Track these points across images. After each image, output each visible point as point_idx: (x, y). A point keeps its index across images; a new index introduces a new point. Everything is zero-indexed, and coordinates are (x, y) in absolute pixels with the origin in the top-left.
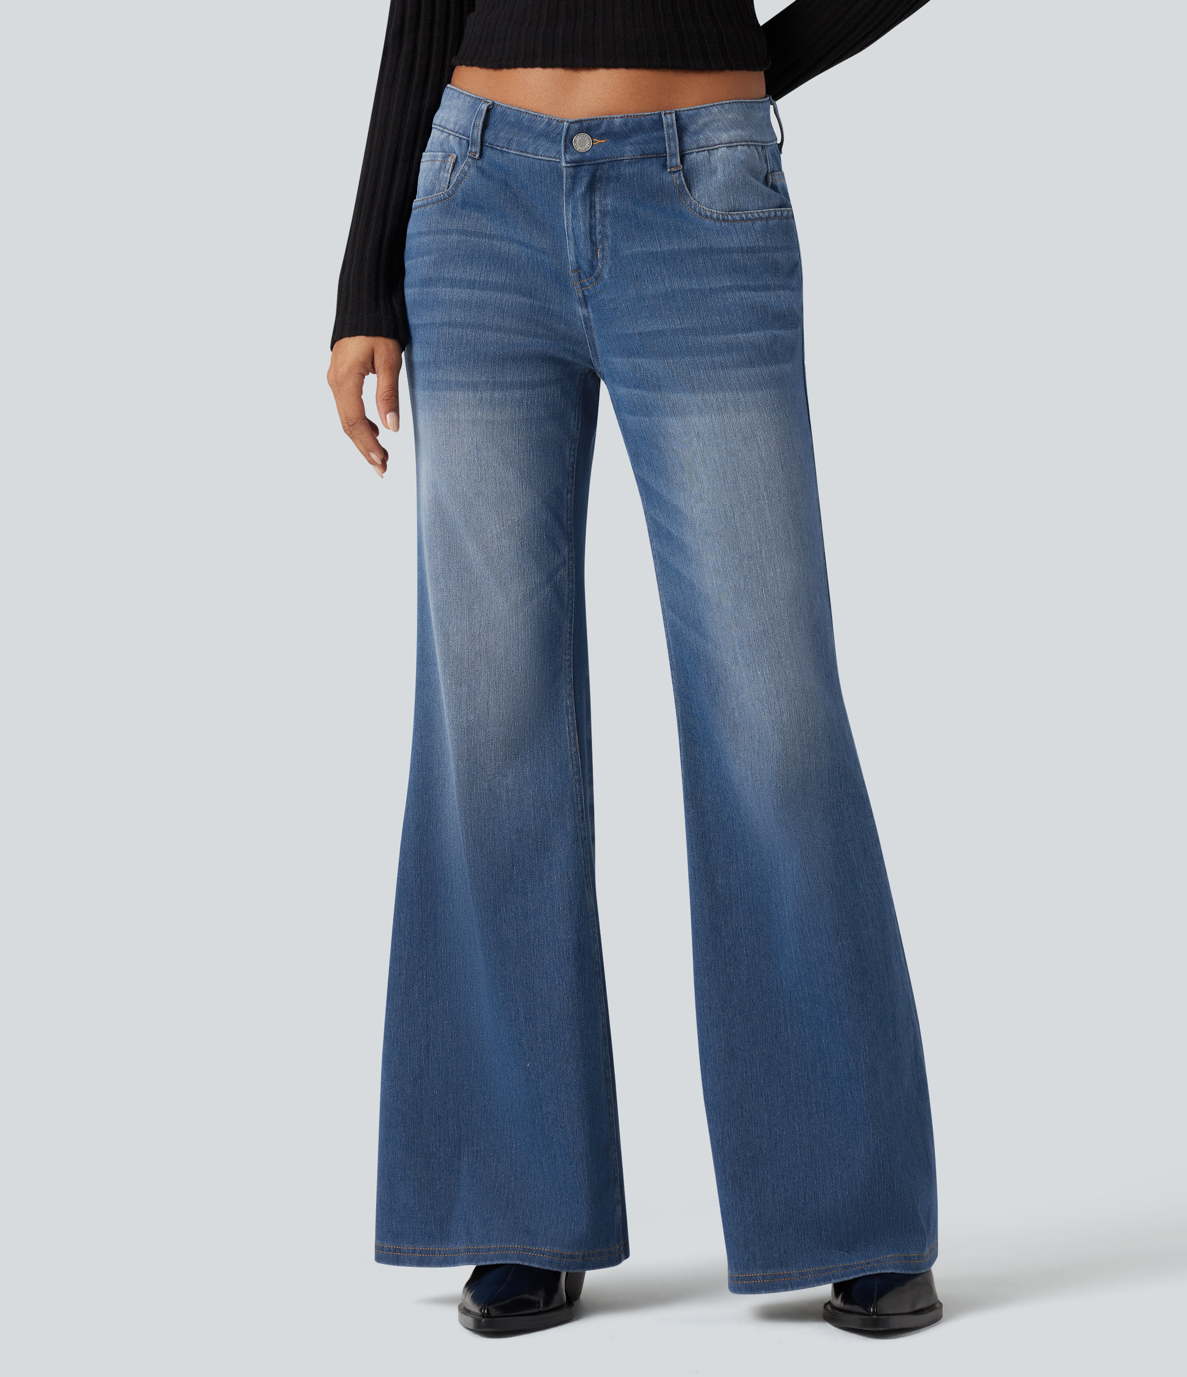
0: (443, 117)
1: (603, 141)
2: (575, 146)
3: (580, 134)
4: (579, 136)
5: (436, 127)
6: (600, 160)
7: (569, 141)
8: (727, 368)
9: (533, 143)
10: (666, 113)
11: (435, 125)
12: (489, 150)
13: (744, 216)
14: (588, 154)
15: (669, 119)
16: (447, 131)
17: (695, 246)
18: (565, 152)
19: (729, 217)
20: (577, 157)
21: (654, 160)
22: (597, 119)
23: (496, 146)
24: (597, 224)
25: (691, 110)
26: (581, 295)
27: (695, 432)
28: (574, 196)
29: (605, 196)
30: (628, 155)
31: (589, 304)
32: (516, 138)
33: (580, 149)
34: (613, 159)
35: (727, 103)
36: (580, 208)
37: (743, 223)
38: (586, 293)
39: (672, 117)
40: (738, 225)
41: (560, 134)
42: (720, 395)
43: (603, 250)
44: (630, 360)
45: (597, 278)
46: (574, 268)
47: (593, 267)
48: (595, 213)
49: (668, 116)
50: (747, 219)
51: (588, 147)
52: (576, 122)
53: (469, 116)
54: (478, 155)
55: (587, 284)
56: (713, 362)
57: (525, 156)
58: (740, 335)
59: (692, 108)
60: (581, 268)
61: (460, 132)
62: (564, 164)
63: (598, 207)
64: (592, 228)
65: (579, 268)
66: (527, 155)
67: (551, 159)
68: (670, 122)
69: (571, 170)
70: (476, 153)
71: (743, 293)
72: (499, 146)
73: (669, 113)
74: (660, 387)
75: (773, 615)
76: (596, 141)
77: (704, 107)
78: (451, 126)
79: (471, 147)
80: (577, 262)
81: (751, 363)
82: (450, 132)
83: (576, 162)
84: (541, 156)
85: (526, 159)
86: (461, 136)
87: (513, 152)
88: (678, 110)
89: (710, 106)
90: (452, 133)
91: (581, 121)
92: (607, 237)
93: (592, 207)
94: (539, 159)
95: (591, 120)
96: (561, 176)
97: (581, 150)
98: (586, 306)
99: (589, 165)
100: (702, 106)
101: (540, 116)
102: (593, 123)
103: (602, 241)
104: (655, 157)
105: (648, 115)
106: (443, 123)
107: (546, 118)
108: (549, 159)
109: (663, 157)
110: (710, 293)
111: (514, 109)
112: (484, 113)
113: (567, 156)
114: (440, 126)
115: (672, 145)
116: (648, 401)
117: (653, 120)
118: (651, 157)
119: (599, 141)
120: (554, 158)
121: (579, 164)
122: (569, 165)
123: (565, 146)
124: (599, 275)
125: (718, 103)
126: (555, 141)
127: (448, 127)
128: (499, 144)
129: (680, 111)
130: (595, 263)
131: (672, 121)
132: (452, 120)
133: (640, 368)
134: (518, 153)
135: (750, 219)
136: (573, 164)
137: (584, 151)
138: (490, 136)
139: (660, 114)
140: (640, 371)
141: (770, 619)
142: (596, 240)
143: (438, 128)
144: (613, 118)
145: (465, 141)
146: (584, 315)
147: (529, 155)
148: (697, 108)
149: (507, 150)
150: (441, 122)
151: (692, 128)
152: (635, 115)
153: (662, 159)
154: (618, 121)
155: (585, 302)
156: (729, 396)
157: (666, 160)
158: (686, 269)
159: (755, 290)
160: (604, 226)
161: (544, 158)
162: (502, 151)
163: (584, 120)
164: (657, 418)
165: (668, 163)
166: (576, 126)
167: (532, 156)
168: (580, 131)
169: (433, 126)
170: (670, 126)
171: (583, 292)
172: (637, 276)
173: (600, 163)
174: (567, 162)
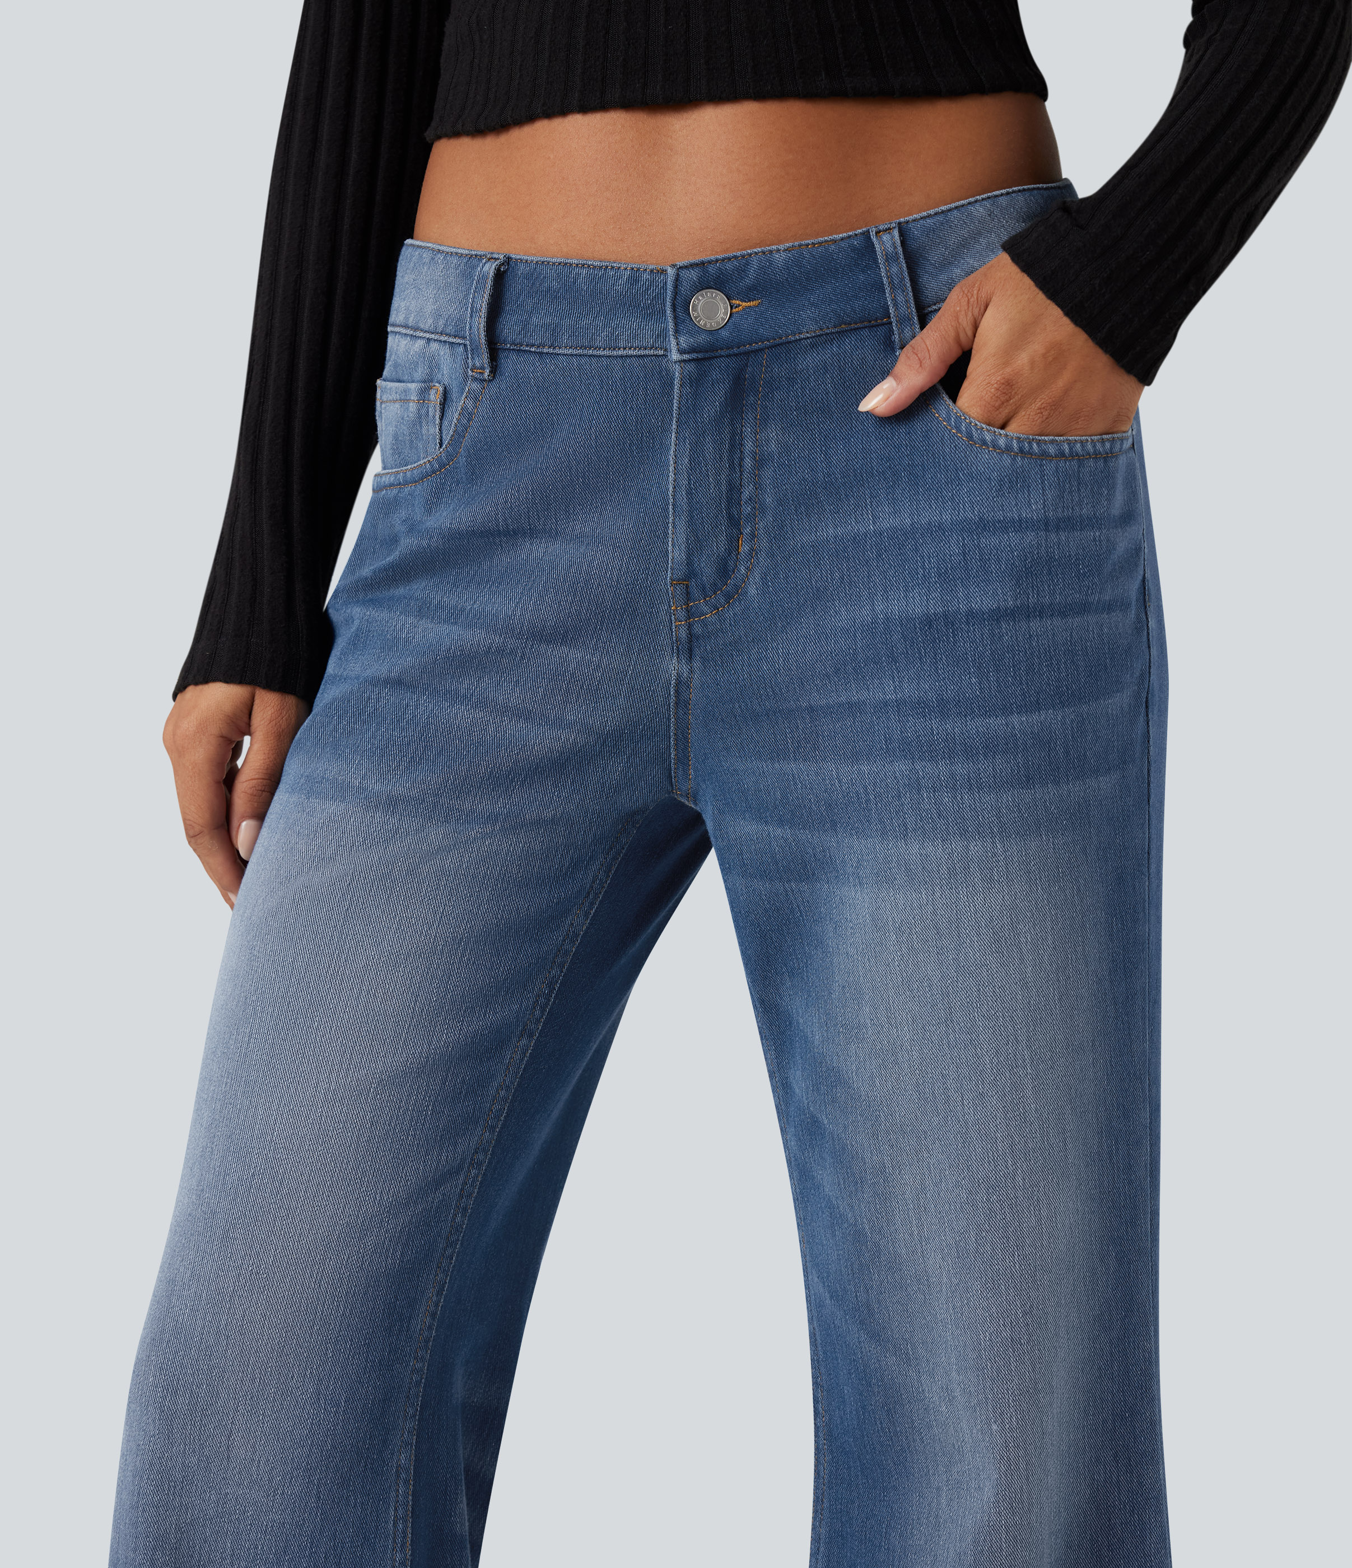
0: (407, 309)
1: (752, 304)
2: (696, 318)
3: (704, 292)
4: (702, 296)
5: (397, 329)
6: (751, 344)
7: (681, 306)
8: (980, 788)
9: (605, 326)
10: (880, 232)
11: (393, 325)
12: (513, 356)
13: (1066, 447)
14: (724, 333)
15: (887, 243)
16: (421, 334)
17: (946, 517)
18: (677, 331)
19: (1035, 446)
20: (702, 339)
21: (866, 332)
22: (735, 257)
23: (527, 346)
24: (745, 481)
25: (929, 216)
26: (683, 633)
27: (894, 922)
28: (696, 422)
29: (764, 422)
30: (809, 330)
31: (697, 651)
32: (567, 322)
33: (705, 324)
34: (778, 341)
35: (1002, 195)
36: (709, 447)
37: (1061, 464)
38: (698, 629)
39: (893, 237)
40: (1049, 467)
41: (661, 295)
42: (957, 845)
43: (753, 536)
44: (777, 765)
45: (728, 597)
46: (680, 574)
47: (724, 571)
48: (742, 459)
49: (886, 237)
50: (1071, 454)
51: (723, 319)
52: (692, 266)
53: (461, 296)
54: (488, 371)
55: (705, 609)
56: (953, 775)
57: (590, 356)
58: (1015, 720)
59: (932, 212)
60: (695, 575)
61: (448, 331)
62: (675, 356)
63: (749, 446)
64: (734, 490)
65: (690, 574)
66: (595, 353)
67: (647, 352)
68: (890, 250)
69: (690, 367)
70: (483, 368)
71: (1035, 625)
72: (533, 345)
73: (886, 230)
74: (834, 825)
75: (1031, 1307)
76: (740, 305)
77: (956, 208)
78: (428, 323)
79: (473, 358)
80: (689, 563)
81: (1028, 779)
82: (428, 335)
83: (700, 352)
84: (625, 349)
85: (594, 360)
86: (451, 340)
87: (566, 352)
88: (902, 220)
89: (969, 203)
90: (433, 336)
91: (703, 263)
92: (763, 510)
93: (736, 445)
94: (622, 356)
95: (723, 260)
96: (668, 384)
97: (708, 325)
98: (690, 658)
99: (727, 356)
100: (953, 205)
101: (613, 267)
102: (729, 266)
103: (752, 518)
104: (866, 327)
105: (842, 239)
106: (411, 319)
107: (626, 269)
108: (642, 352)
109: (883, 324)
110: (968, 623)
111: (554, 264)
112: (489, 283)
113: (682, 339)
114: (406, 327)
115: (900, 298)
116: (810, 850)
117: (854, 249)
118: (855, 329)
119: (744, 304)
120: (651, 348)
121: (707, 355)
122: (686, 357)
123: (675, 318)
124: (737, 587)
125: (984, 196)
126: (652, 312)
127: (422, 326)
128: (532, 341)
129: (908, 222)
130: (731, 563)
131: (895, 248)
132: (430, 308)
133: (795, 784)
134: (575, 352)
135: (1077, 455)
136: (694, 356)
137: (715, 326)
138: (509, 328)
139: (866, 235)
140: (796, 789)
141: (1025, 1313)
142: (740, 513)
143: (404, 331)
144: (771, 252)
145: (461, 349)
146: (679, 676)
147: (601, 353)
148: (943, 212)
149: (551, 350)
150: (407, 318)
151: (935, 256)
152: (816, 241)
153: (881, 331)
154: (779, 258)
155: (688, 649)
156: (975, 848)
157: (891, 332)
158: (924, 569)
159: (1063, 615)
160: (758, 486)
161: (631, 352)
162: (541, 353)
163: (710, 262)
164: (826, 886)
165: (896, 337)
166: (693, 275)
167: (607, 353)
168: (703, 285)
169: (389, 329)
170: (890, 258)
171: (690, 627)
172: (818, 590)
173: (752, 351)
174: (681, 352)
